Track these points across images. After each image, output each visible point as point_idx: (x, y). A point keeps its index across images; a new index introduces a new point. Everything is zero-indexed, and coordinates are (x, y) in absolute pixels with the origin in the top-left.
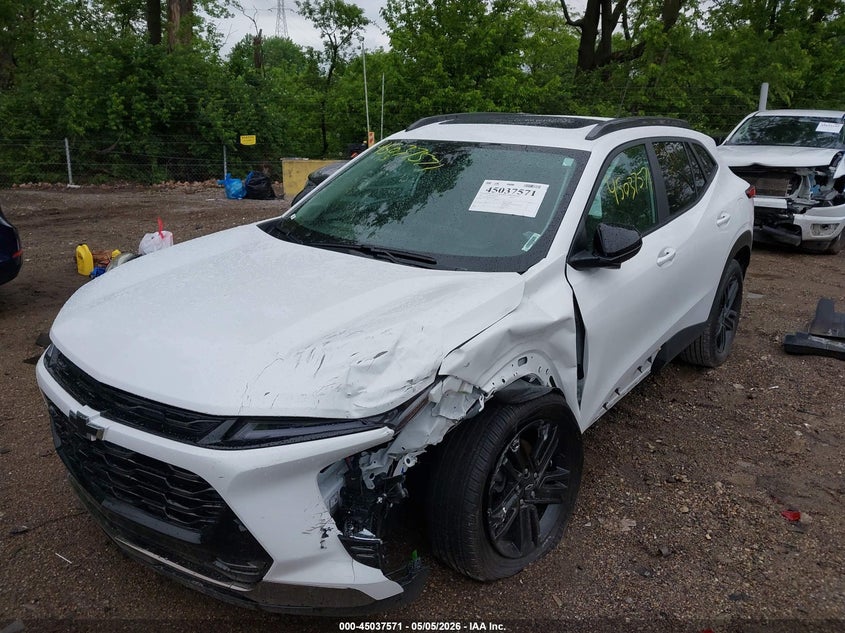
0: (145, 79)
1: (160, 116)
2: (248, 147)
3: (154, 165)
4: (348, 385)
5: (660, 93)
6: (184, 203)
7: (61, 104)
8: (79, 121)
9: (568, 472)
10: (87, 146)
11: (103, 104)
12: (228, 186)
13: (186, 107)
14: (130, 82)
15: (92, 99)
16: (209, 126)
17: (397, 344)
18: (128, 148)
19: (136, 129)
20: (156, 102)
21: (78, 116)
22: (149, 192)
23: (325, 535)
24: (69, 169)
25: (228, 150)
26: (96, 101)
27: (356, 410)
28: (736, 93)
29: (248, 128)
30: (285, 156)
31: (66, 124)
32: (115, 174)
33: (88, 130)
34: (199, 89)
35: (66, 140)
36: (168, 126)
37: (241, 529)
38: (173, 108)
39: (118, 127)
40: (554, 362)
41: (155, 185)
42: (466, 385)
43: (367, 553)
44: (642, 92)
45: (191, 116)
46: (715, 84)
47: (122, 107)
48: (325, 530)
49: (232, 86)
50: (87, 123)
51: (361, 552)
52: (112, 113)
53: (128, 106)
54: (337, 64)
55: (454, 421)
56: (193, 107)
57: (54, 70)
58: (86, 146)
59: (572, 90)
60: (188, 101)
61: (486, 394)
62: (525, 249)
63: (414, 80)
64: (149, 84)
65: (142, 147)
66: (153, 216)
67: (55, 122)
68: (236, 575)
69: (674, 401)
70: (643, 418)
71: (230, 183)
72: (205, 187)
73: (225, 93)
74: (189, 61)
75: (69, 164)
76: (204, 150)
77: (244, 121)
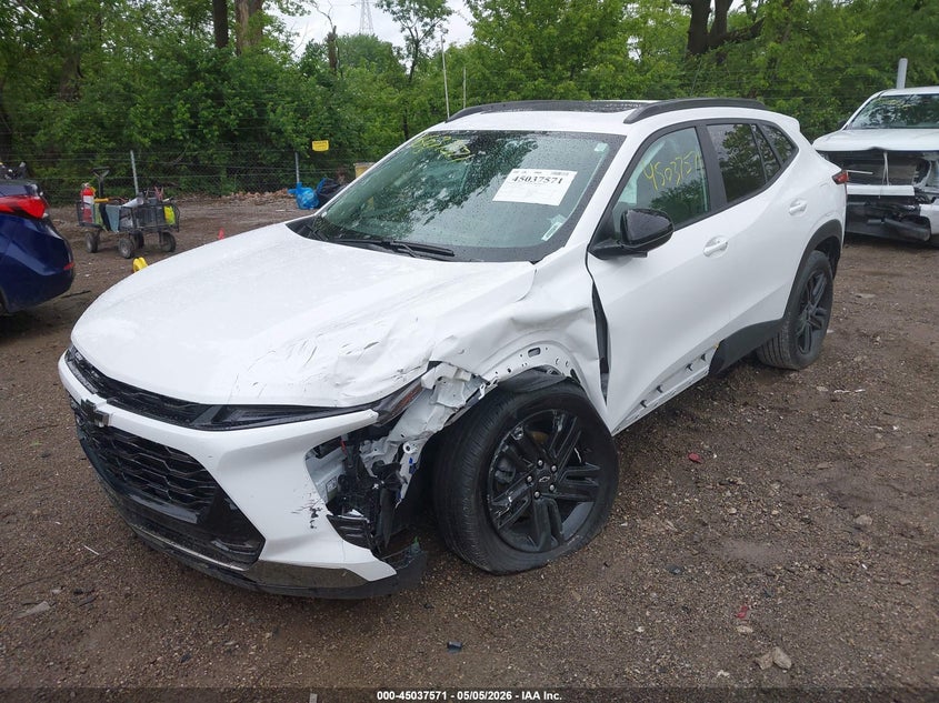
0: (211, 84)
1: (228, 123)
2: (321, 154)
3: (223, 176)
4: (336, 375)
5: (782, 75)
6: (251, 215)
7: (126, 115)
8: (144, 131)
9: (598, 468)
10: (154, 158)
11: (169, 113)
12: (299, 196)
13: (255, 113)
14: (196, 89)
15: (157, 108)
16: (280, 132)
17: (389, 335)
18: (195, 159)
19: (202, 138)
20: (224, 109)
21: (144, 127)
22: (217, 204)
23: (315, 515)
24: (136, 183)
25: (300, 158)
26: (162, 109)
27: (346, 399)
28: (871, 72)
29: (321, 132)
30: (359, 162)
31: (131, 136)
32: (183, 186)
33: (154, 141)
34: (268, 93)
35: (132, 153)
36: (236, 133)
37: (232, 507)
38: (241, 115)
39: (185, 137)
40: (575, 355)
41: (224, 197)
42: (463, 372)
43: (356, 532)
44: (760, 75)
45: (261, 122)
46: (846, 63)
47: (188, 115)
48: (315, 510)
49: (303, 89)
50: (153, 134)
51: (350, 532)
52: (179, 122)
53: (194, 115)
54: (419, 59)
55: (453, 408)
56: (262, 112)
57: (118, 80)
58: (152, 159)
59: (681, 78)
60: (257, 105)
61: (488, 383)
62: (545, 238)
63: (500, 74)
64: (215, 90)
65: (210, 158)
66: (219, 228)
67: (120, 134)
68: (235, 554)
69: (745, 404)
70: (708, 421)
71: (301, 192)
72: (276, 197)
73: (296, 96)
74: (257, 64)
75: (135, 178)
76: (275, 158)
77: (316, 126)
